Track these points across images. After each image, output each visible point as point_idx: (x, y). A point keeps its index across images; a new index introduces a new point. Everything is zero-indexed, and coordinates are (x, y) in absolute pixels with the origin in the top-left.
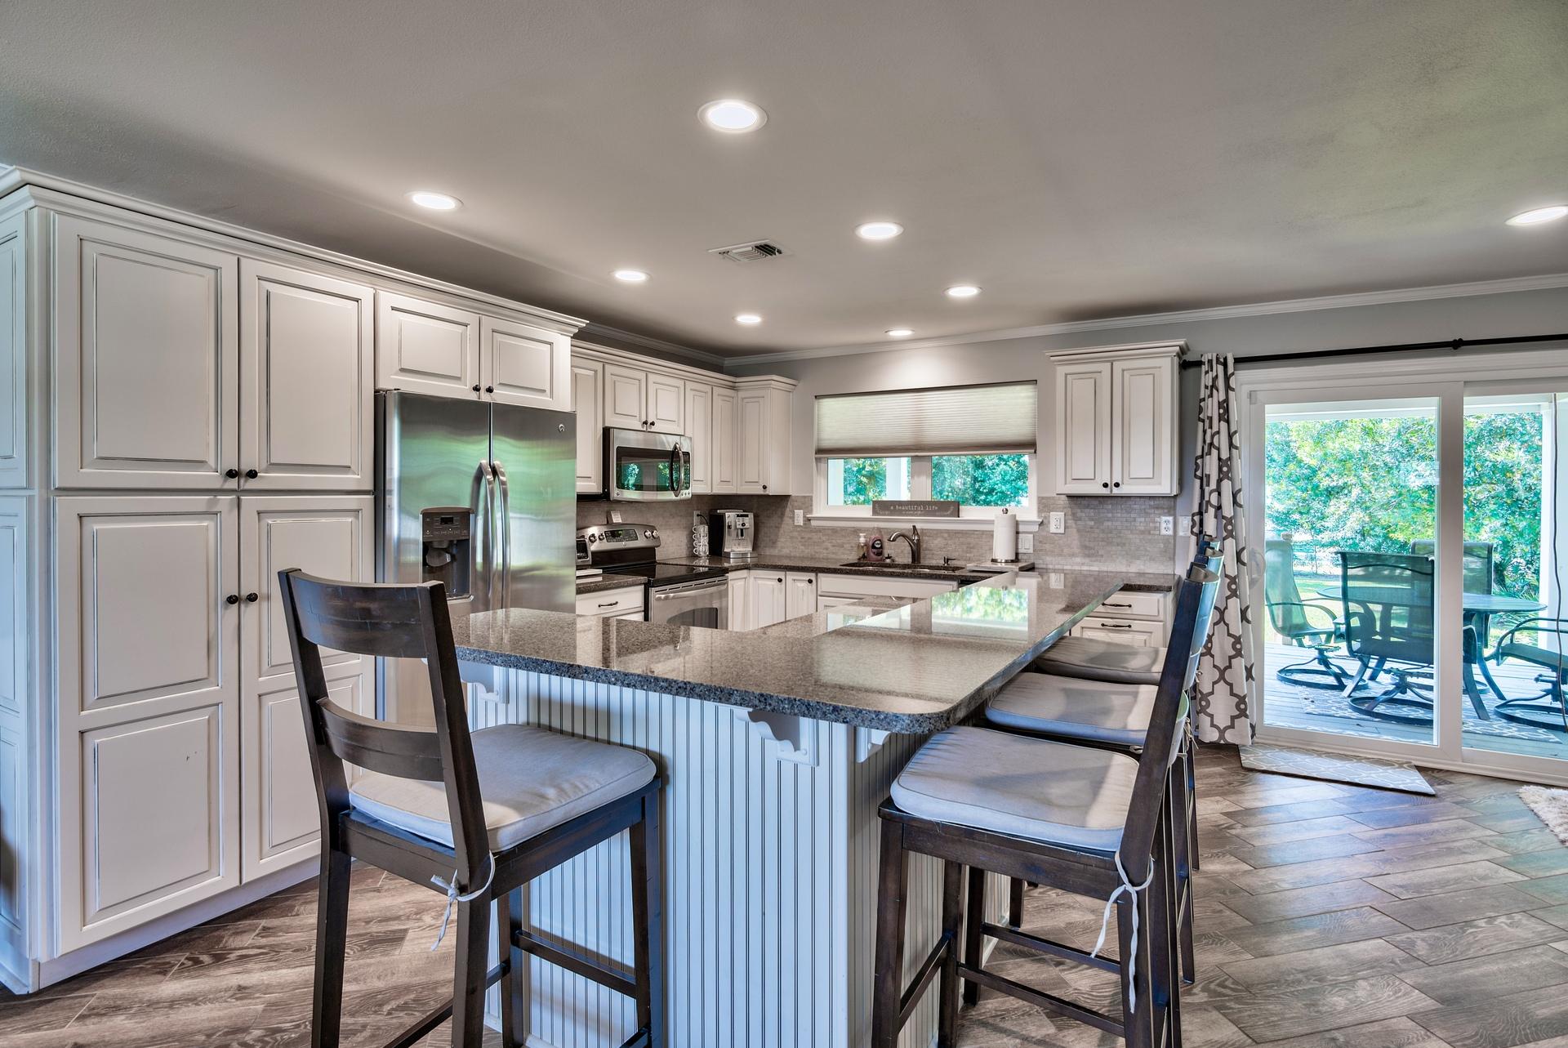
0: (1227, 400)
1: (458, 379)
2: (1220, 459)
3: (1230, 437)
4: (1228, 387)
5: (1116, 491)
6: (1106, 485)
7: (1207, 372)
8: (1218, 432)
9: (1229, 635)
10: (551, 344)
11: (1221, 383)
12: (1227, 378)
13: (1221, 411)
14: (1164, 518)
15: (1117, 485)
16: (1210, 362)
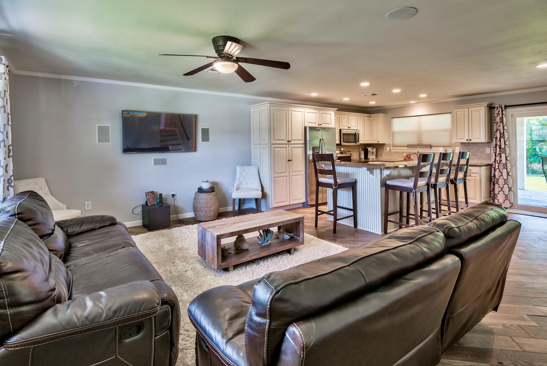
0: (502, 117)
1: (316, 123)
2: (500, 133)
3: (503, 127)
4: (502, 114)
5: (470, 141)
6: (467, 140)
7: (496, 110)
8: (500, 126)
9: (503, 179)
10: (331, 114)
11: (500, 113)
12: (502, 111)
13: (501, 120)
14: (487, 149)
15: (470, 140)
16: (497, 107)
